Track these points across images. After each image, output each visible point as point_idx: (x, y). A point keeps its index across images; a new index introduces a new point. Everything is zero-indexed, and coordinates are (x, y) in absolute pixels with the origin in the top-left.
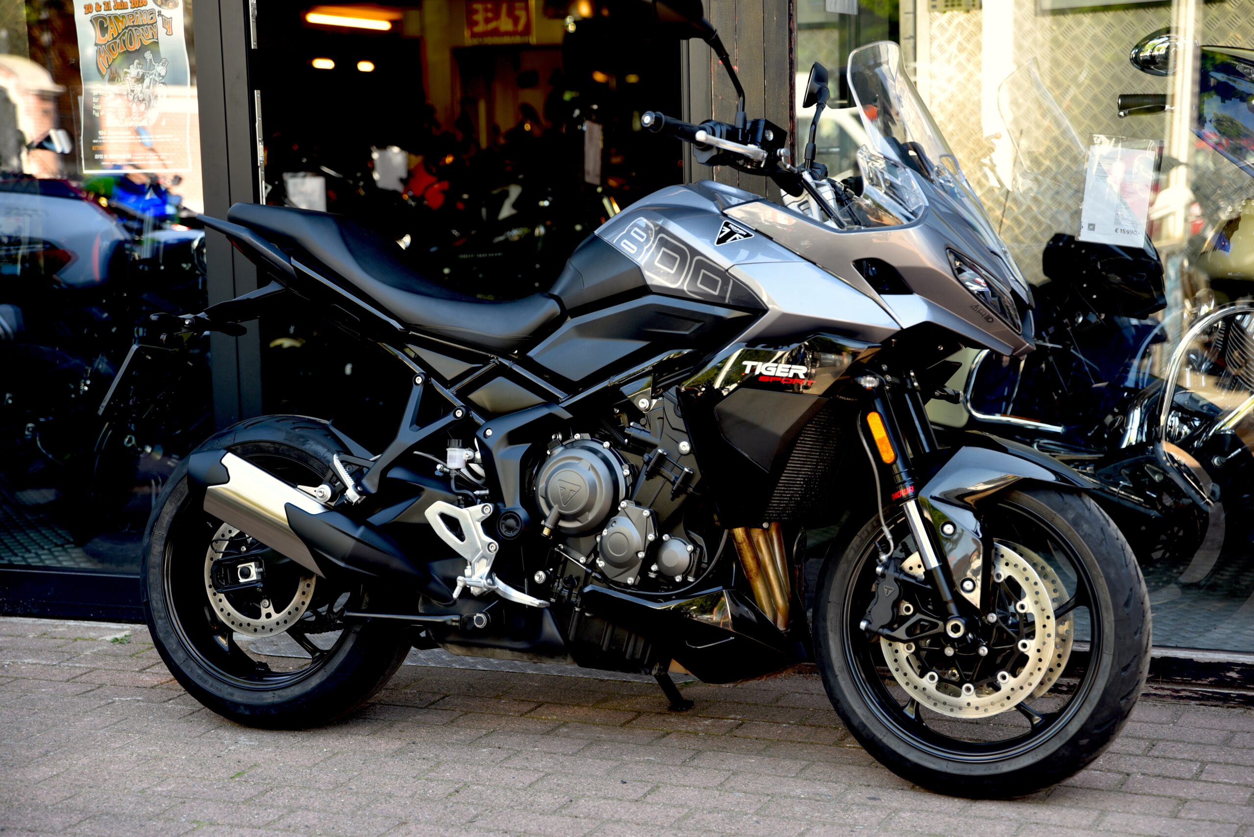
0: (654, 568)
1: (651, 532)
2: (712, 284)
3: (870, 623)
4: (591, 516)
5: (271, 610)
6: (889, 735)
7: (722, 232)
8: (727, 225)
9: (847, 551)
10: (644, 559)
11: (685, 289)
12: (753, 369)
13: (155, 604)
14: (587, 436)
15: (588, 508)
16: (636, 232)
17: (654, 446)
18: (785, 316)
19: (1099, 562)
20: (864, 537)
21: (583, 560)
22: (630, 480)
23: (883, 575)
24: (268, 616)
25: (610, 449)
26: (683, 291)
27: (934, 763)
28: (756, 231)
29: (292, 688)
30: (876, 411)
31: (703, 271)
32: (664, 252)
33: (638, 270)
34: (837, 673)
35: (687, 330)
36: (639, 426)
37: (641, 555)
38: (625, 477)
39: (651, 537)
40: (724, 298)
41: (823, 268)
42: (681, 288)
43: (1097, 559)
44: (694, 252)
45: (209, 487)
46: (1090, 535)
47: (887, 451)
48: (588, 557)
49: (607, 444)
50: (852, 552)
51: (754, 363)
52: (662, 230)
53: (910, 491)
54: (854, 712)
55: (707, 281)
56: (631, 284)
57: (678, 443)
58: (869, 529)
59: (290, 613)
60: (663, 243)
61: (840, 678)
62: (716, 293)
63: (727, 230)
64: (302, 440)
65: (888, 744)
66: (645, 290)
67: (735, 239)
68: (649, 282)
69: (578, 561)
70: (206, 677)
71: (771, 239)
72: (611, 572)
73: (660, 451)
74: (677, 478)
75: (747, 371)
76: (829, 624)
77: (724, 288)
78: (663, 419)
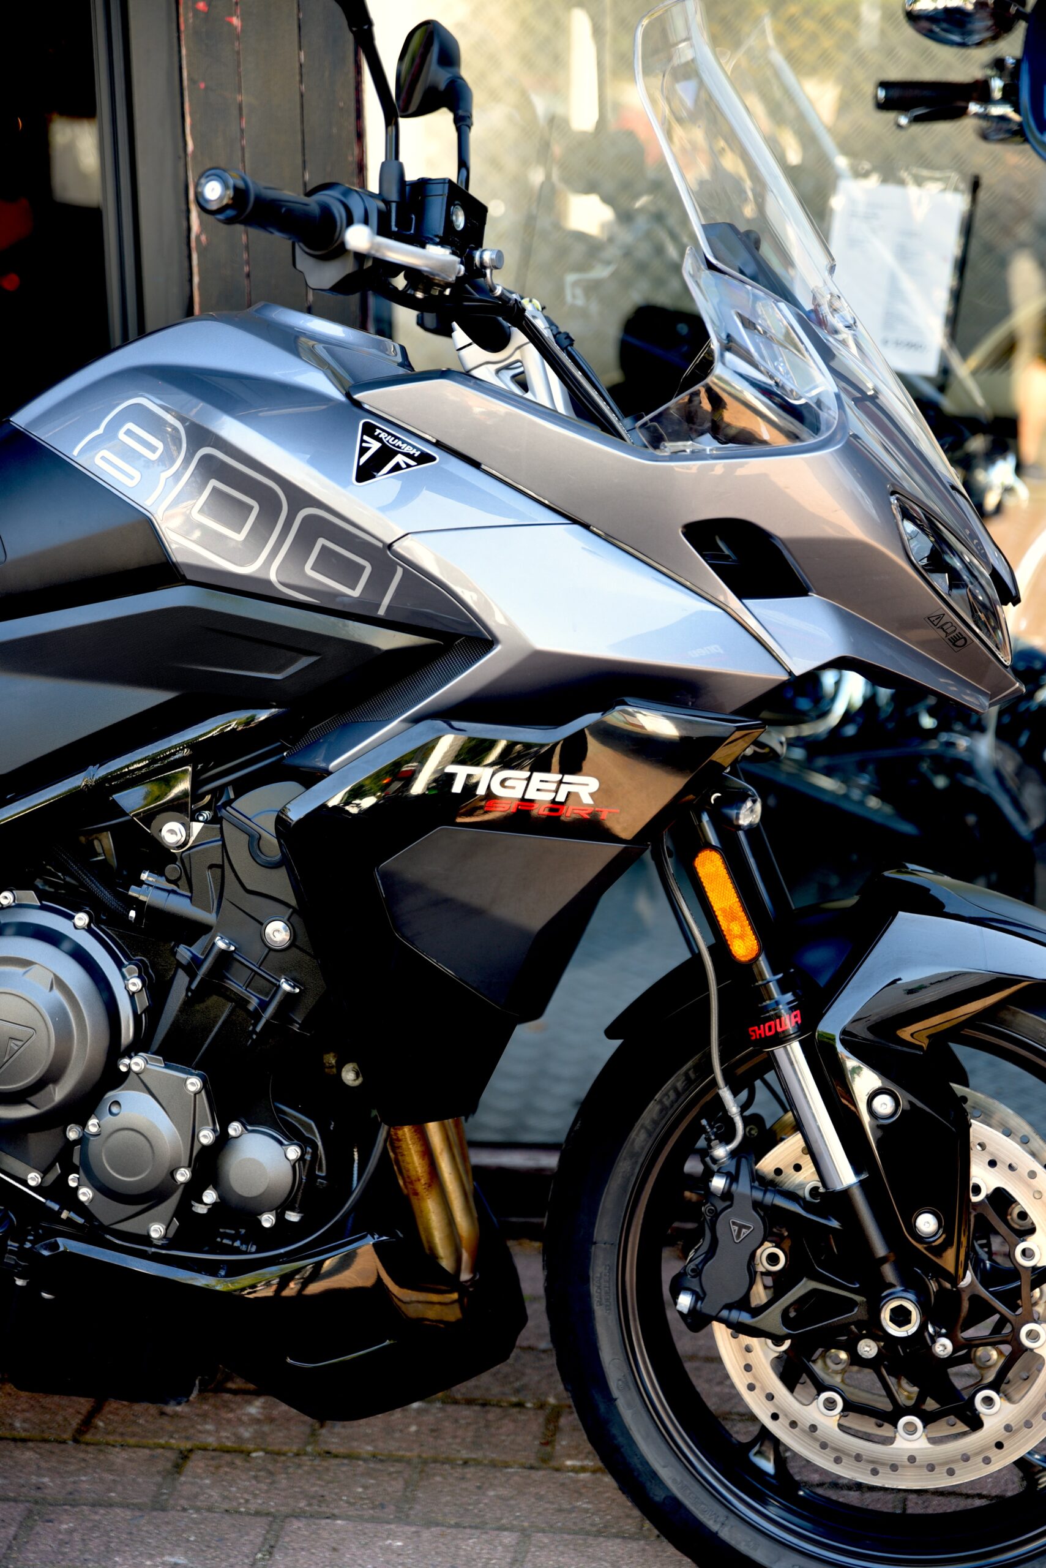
0: (210, 1196)
1: (204, 1124)
2: (350, 574)
3: (698, 1297)
4: (59, 1093)
6: (733, 1520)
7: (364, 450)
8: (369, 430)
9: (633, 1134)
10: (187, 1185)
11: (273, 577)
12: (474, 780)
14: (30, 897)
15: (51, 1077)
16: (129, 433)
17: (203, 929)
18: (539, 657)
20: (667, 1103)
21: (34, 1178)
22: (143, 1002)
23: (727, 1195)
25: (89, 929)
26: (268, 583)
28: (438, 444)
30: (708, 846)
31: (321, 542)
32: (214, 489)
33: (147, 526)
34: (615, 1393)
35: (278, 670)
36: (162, 882)
37: (183, 1175)
38: (132, 996)
39: (206, 1137)
40: (378, 606)
41: (608, 538)
42: (261, 575)
44: (299, 497)
47: (742, 937)
48: (44, 1173)
49: (82, 919)
50: (643, 1136)
51: (476, 769)
52: (200, 435)
53: (789, 1022)
54: (654, 1475)
55: (328, 562)
56: (129, 555)
57: (262, 925)
58: (680, 1085)
60: (210, 468)
61: (621, 1404)
62: (356, 593)
63: (375, 446)
65: (733, 1543)
66: (166, 572)
67: (397, 467)
68: (174, 560)
69: (24, 1183)
71: (476, 465)
72: (109, 1212)
73: (221, 944)
74: (264, 1005)
76: (594, 1290)
77: (379, 582)
78: (222, 867)
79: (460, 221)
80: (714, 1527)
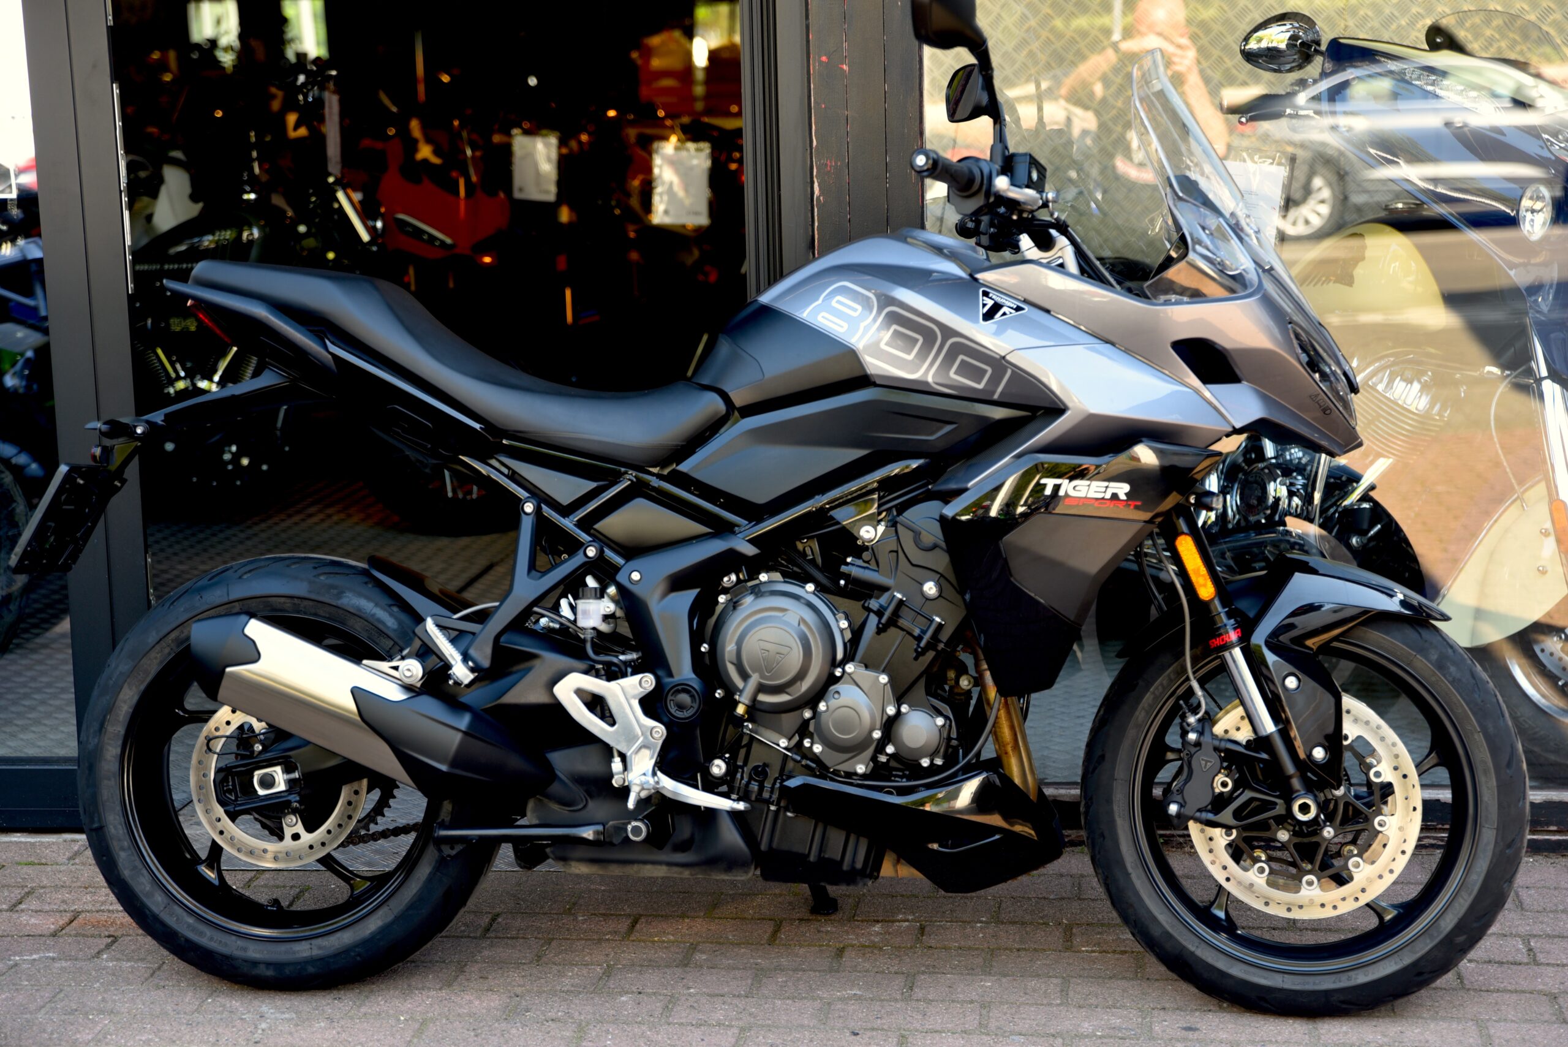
0: (890, 749)
1: (889, 704)
2: (978, 375)
3: (1181, 806)
4: (805, 685)
5: (299, 828)
6: (1203, 945)
7: (984, 305)
8: (985, 294)
9: (1137, 713)
10: (879, 740)
11: (930, 379)
12: (1057, 487)
13: (112, 830)
14: (777, 576)
15: (801, 676)
16: (838, 302)
17: (884, 589)
18: (1092, 417)
19: (1474, 714)
20: (1157, 693)
21: (783, 743)
22: (848, 635)
23: (1198, 744)
24: (296, 837)
25: (814, 593)
26: (927, 383)
27: (1265, 978)
28: (1025, 301)
29: (338, 935)
30: (1183, 533)
31: (961, 357)
32: (895, 331)
33: (852, 355)
34: (1130, 870)
35: (932, 434)
36: (860, 562)
37: (877, 735)
38: (842, 631)
39: (891, 710)
40: (994, 393)
41: (1127, 351)
42: (923, 379)
43: (1471, 709)
44: (948, 332)
45: (228, 670)
46: (1460, 680)
47: (1205, 585)
48: (790, 739)
49: (810, 587)
50: (1143, 714)
51: (1058, 481)
52: (887, 300)
53: (1233, 636)
54: (1155, 919)
55: (966, 369)
56: (843, 373)
57: (922, 585)
58: (1165, 682)
59: (329, 832)
60: (894, 318)
61: (1134, 877)
62: (981, 386)
63: (990, 303)
64: (335, 592)
65: (1204, 958)
66: (864, 380)
67: (1004, 314)
68: (869, 372)
69: (778, 745)
70: (202, 927)
71: (1048, 311)
72: (832, 760)
73: (899, 596)
74: (924, 632)
75: (1048, 491)
76: (1115, 808)
77: (995, 380)
78: (897, 552)
79: (1035, 176)
80: (1192, 949)
